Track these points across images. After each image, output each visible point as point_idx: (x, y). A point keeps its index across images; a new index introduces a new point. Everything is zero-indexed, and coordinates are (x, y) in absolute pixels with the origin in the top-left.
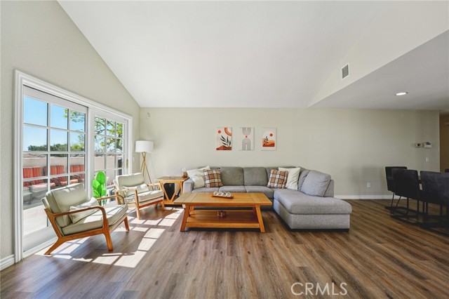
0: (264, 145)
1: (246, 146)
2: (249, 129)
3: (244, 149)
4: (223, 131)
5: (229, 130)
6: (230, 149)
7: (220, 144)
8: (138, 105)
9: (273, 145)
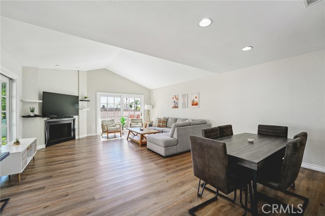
0: (193, 105)
1: (184, 106)
2: (185, 95)
3: (183, 108)
4: (174, 98)
5: (177, 97)
6: (177, 107)
7: (173, 105)
8: (148, 89)
9: (197, 104)
